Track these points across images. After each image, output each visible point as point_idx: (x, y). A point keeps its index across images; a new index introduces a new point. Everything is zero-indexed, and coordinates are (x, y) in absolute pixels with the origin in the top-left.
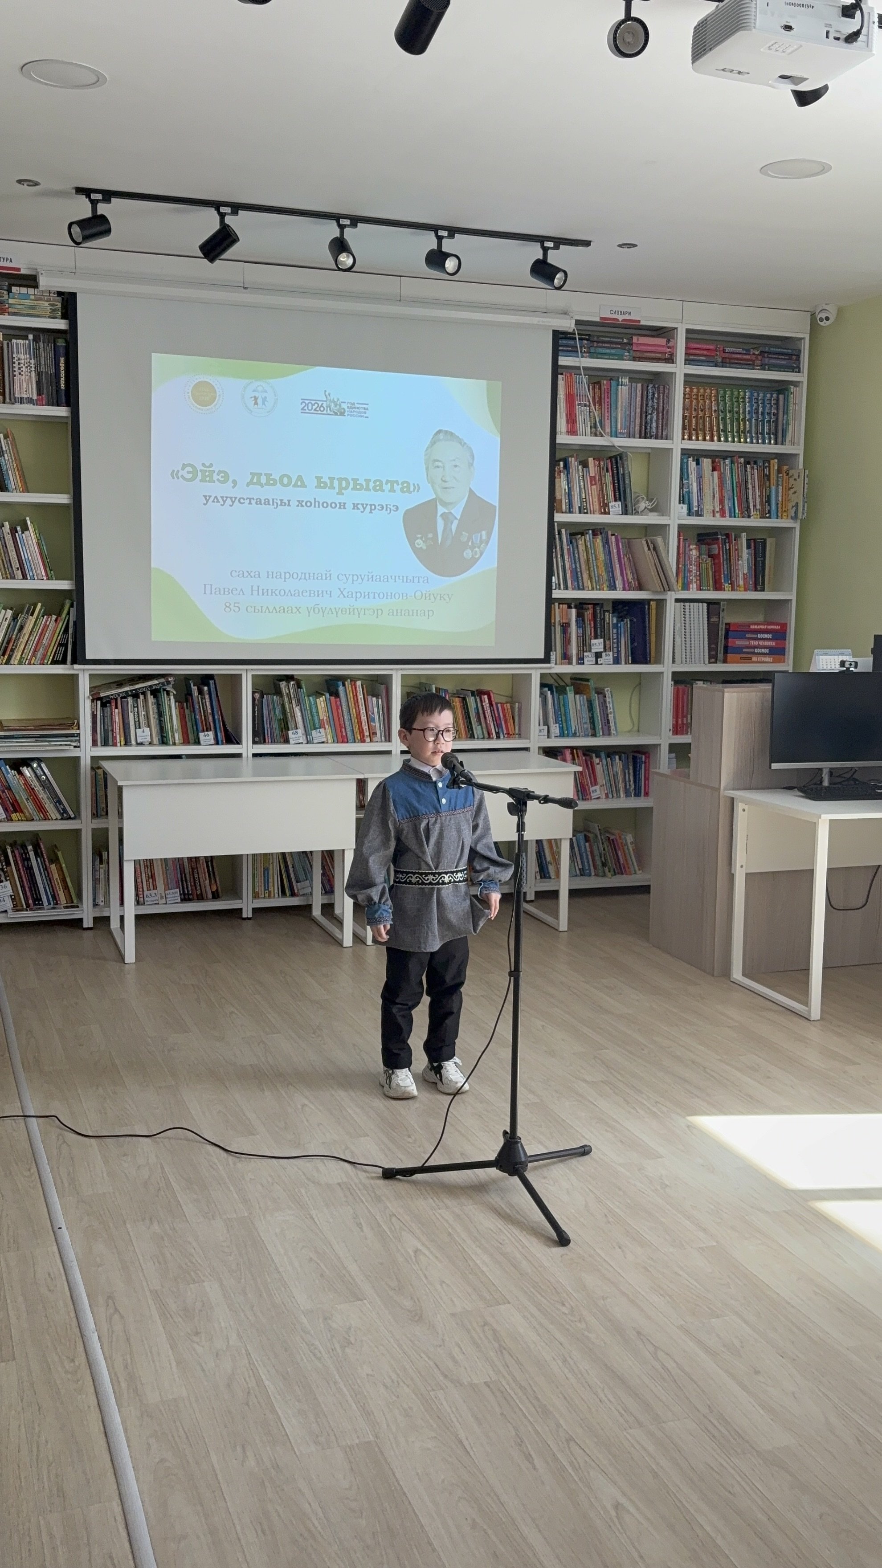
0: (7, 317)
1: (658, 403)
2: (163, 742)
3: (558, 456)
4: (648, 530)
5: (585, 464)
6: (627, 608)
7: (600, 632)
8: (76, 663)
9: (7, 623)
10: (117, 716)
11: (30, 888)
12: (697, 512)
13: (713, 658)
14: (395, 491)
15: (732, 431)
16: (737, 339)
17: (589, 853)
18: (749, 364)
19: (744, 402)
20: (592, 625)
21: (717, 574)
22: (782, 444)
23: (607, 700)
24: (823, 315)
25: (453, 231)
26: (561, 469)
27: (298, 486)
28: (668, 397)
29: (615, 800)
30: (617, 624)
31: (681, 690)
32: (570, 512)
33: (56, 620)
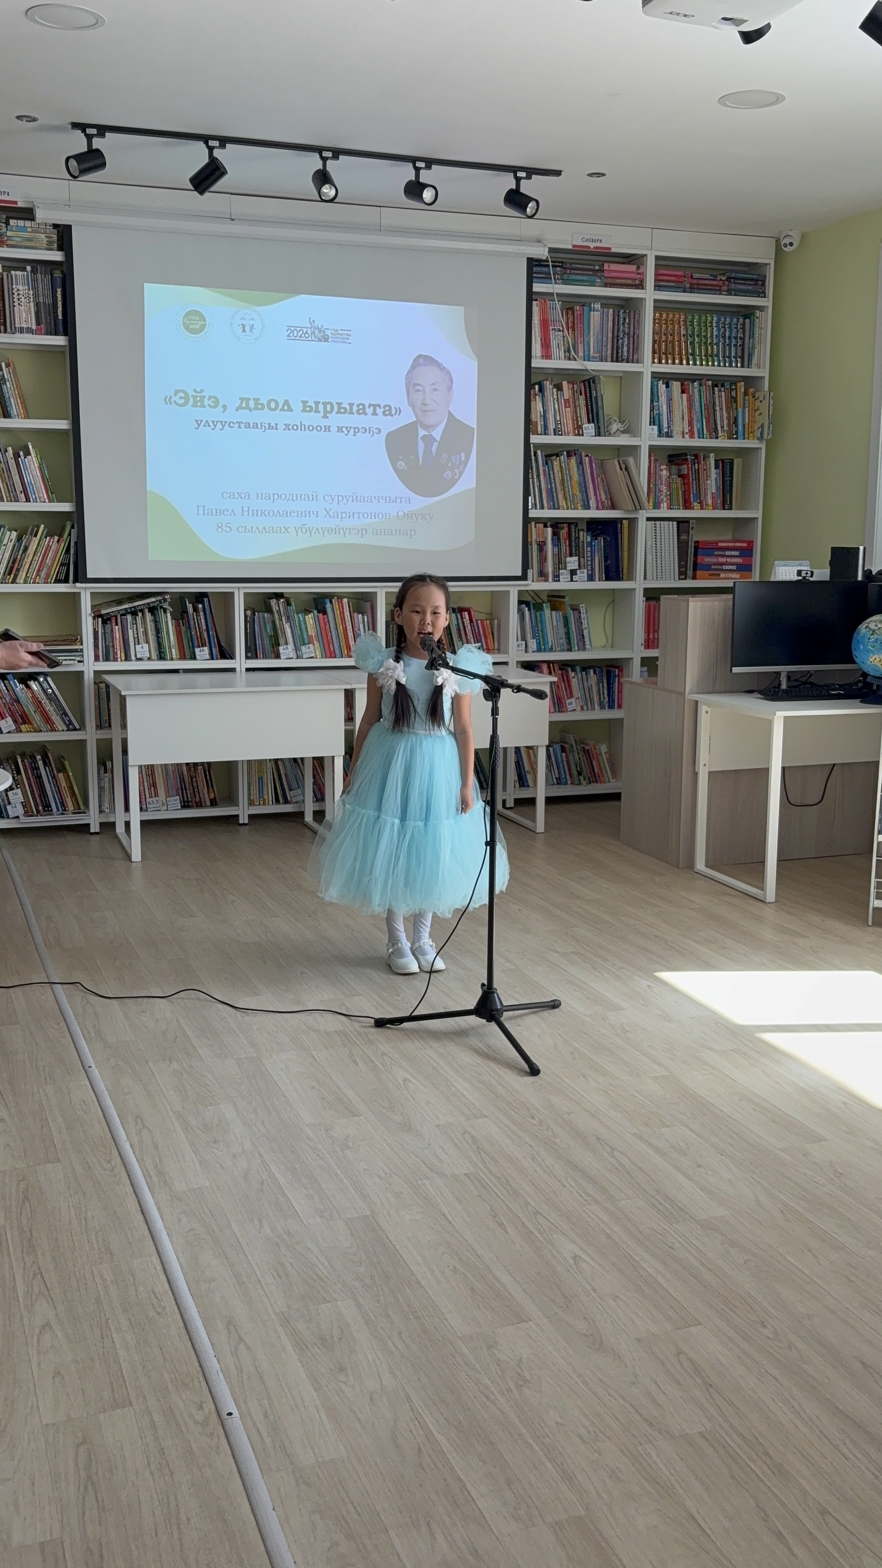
0: (5, 249)
1: (629, 328)
2: (161, 657)
3: (533, 382)
4: (620, 451)
5: (559, 388)
6: (600, 527)
7: (575, 549)
8: (78, 582)
9: (12, 544)
10: (117, 632)
11: (40, 796)
12: (667, 433)
13: (683, 575)
14: (377, 415)
15: (700, 355)
16: (704, 265)
17: (565, 763)
18: (717, 290)
19: (711, 326)
20: (567, 544)
21: (686, 493)
22: (748, 367)
23: (582, 615)
24: (787, 241)
25: (430, 163)
26: (537, 392)
27: (284, 410)
28: (638, 322)
29: (589, 712)
30: (591, 542)
31: (652, 606)
32: (546, 434)
33: (58, 541)
